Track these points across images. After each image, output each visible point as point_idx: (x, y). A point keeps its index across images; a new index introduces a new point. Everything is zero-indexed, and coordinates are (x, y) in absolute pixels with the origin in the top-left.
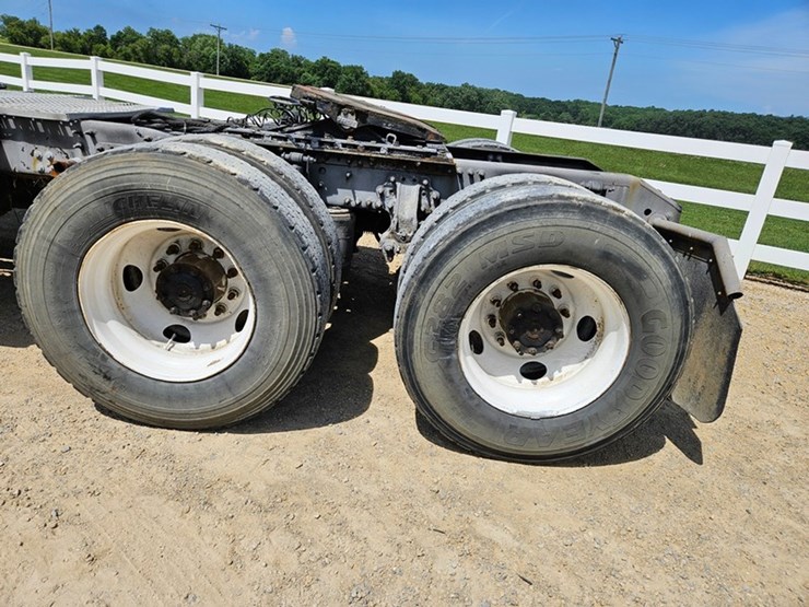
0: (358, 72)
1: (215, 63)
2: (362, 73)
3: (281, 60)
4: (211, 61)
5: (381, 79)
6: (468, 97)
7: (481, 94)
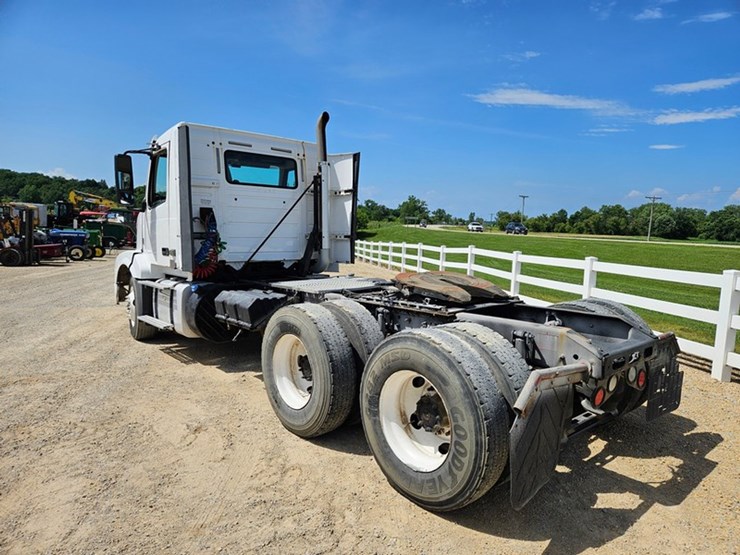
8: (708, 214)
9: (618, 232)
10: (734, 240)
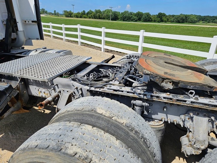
0: (148, 15)
1: (110, 16)
2: (149, 15)
3: (127, 14)
4: (109, 16)
5: (155, 15)
6: (182, 18)
7: (186, 17)
8: (121, 13)
9: (100, 18)
10: (126, 21)
